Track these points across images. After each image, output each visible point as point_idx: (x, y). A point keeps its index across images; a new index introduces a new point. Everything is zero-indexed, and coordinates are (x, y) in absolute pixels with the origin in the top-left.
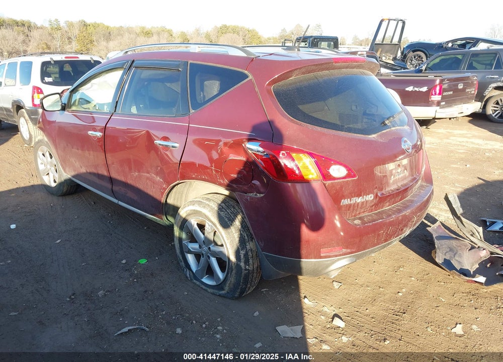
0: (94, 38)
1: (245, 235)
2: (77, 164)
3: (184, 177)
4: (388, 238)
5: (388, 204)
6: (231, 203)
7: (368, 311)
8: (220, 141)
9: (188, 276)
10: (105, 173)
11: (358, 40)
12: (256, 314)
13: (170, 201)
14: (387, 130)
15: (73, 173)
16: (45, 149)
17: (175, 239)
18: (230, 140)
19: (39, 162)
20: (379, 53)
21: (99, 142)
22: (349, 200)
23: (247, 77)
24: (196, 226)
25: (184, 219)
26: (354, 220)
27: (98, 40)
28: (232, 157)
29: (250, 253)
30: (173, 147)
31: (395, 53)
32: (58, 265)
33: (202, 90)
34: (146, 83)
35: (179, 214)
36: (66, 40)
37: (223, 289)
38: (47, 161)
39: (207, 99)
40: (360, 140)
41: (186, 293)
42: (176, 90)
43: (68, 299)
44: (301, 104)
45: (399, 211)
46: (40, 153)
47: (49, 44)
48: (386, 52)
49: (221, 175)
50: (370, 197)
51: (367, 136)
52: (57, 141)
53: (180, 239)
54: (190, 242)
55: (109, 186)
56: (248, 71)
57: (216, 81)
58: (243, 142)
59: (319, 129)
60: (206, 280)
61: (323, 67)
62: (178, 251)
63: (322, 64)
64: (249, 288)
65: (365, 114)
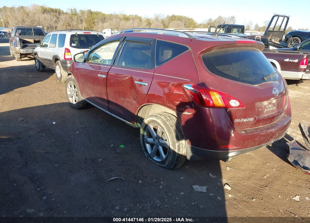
0: (96, 21)
1: (179, 135)
2: (90, 92)
3: (148, 102)
4: (260, 143)
5: (262, 124)
6: (173, 117)
7: (245, 183)
8: (170, 83)
9: (146, 155)
10: (106, 98)
11: (258, 28)
12: (182, 178)
13: (139, 115)
14: (265, 83)
15: (87, 97)
16: (72, 83)
17: (140, 135)
18: (176, 83)
19: (68, 90)
20: (270, 36)
21: (104, 80)
22: (239, 119)
23: (188, 49)
24: (152, 129)
25: (146, 124)
26: (242, 131)
27: (98, 22)
28: (176, 92)
29: (181, 145)
30: (144, 85)
31: (281, 37)
32: (78, 144)
33: (162, 55)
34: (131, 50)
35: (144, 122)
36: (80, 21)
37: (164, 164)
38: (72, 90)
39: (164, 60)
40: (248, 87)
41: (145, 164)
42: (148, 55)
43: (83, 161)
44: (217, 65)
45: (268, 129)
46: (69, 85)
47: (70, 23)
48: (275, 36)
49: (169, 102)
50: (252, 119)
51: (253, 85)
52: (79, 79)
53: (143, 136)
54: (149, 137)
55: (107, 105)
56: (190, 46)
57: (170, 51)
58: (183, 84)
59: (226, 79)
60: (155, 158)
61: (231, 45)
62: (141, 142)
63: (230, 44)
64: (179, 164)
65: (254, 73)
